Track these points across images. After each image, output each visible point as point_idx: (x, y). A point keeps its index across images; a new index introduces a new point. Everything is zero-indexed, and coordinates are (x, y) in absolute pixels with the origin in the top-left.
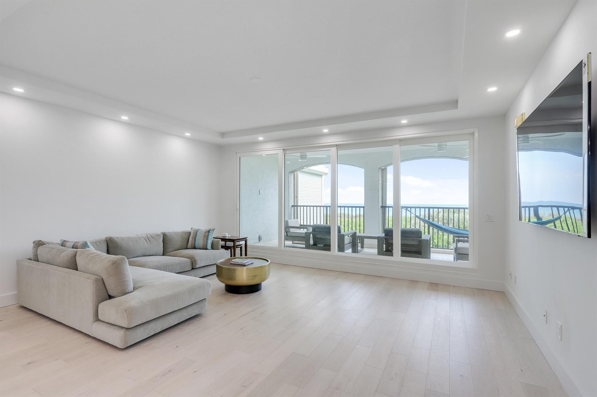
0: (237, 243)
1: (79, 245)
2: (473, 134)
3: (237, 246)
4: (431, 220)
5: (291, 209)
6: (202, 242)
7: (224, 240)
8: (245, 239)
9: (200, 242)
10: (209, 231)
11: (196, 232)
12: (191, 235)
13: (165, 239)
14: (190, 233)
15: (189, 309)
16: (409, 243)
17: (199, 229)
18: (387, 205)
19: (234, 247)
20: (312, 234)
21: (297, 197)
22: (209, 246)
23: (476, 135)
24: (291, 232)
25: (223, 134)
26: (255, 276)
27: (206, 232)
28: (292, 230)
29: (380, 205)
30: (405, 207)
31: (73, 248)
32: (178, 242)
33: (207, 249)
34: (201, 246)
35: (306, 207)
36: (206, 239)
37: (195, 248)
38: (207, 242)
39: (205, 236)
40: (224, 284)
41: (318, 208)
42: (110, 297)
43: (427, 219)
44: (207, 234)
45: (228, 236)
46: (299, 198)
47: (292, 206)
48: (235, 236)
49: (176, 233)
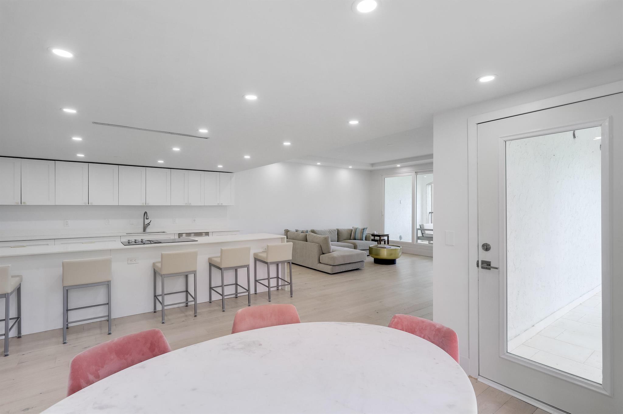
0: (382, 238)
1: (304, 231)
3: (382, 240)
5: (429, 215)
6: (360, 236)
7: (374, 235)
8: (388, 236)
9: (358, 235)
10: (364, 229)
11: (356, 229)
12: (353, 231)
13: (339, 232)
14: (352, 230)
15: (357, 264)
17: (357, 228)
19: (380, 240)
22: (364, 238)
24: (426, 233)
25: (373, 165)
26: (392, 254)
27: (362, 230)
28: (427, 232)
31: (302, 233)
32: (345, 235)
33: (362, 240)
34: (359, 238)
36: (362, 234)
37: (355, 239)
38: (363, 236)
39: (361, 232)
40: (373, 258)
42: (323, 254)
44: (362, 231)
45: (376, 233)
47: (430, 213)
48: (381, 233)
49: (344, 230)
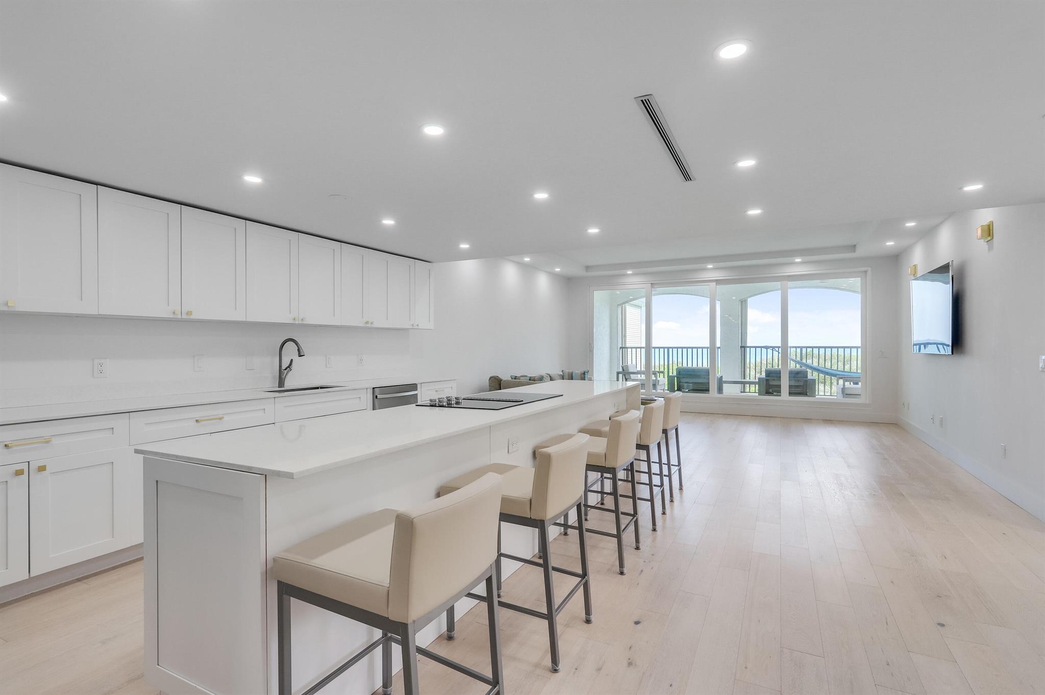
2: (866, 272)
4: (804, 361)
16: (774, 384)
18: (748, 345)
20: (676, 378)
21: (625, 336)
23: (869, 273)
25: (588, 268)
29: (740, 345)
30: (771, 347)
35: (635, 349)
41: (638, 350)
43: (799, 359)
46: (627, 339)
47: (620, 348)
